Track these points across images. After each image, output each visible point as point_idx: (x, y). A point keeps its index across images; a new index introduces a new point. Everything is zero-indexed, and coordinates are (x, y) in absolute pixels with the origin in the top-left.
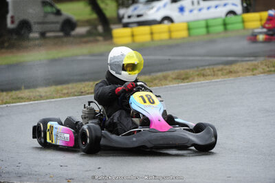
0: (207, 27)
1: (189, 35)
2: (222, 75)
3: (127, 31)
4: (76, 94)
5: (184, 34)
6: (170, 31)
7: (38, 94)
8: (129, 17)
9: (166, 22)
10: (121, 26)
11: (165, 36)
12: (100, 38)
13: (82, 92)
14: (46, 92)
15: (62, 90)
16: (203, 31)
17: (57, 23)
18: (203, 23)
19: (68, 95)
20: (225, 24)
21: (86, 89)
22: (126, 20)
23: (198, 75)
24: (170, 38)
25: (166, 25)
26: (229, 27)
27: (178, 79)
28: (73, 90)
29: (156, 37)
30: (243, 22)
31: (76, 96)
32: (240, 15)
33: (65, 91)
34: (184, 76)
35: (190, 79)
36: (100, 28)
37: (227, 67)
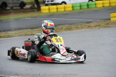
0: (80, 6)
1: (73, 9)
2: (85, 28)
3: (47, 7)
4: (24, 35)
5: (71, 9)
6: (65, 8)
7: (8, 35)
8: (48, 1)
9: (63, 4)
10: (44, 5)
11: (63, 10)
12: (36, 10)
13: (26, 35)
14: (11, 34)
15: (18, 33)
16: (79, 8)
17: (18, 3)
18: (79, 5)
19: (20, 35)
20: (88, 5)
21: (28, 33)
22: (46, 3)
23: (75, 28)
24: (65, 11)
25: (63, 5)
26: (90, 6)
27: (67, 29)
28: (23, 33)
29: (59, 10)
30: (96, 4)
31: (24, 36)
32: (94, 1)
33: (19, 34)
34: (69, 28)
35: (72, 29)
36: (36, 6)
37: (88, 24)
